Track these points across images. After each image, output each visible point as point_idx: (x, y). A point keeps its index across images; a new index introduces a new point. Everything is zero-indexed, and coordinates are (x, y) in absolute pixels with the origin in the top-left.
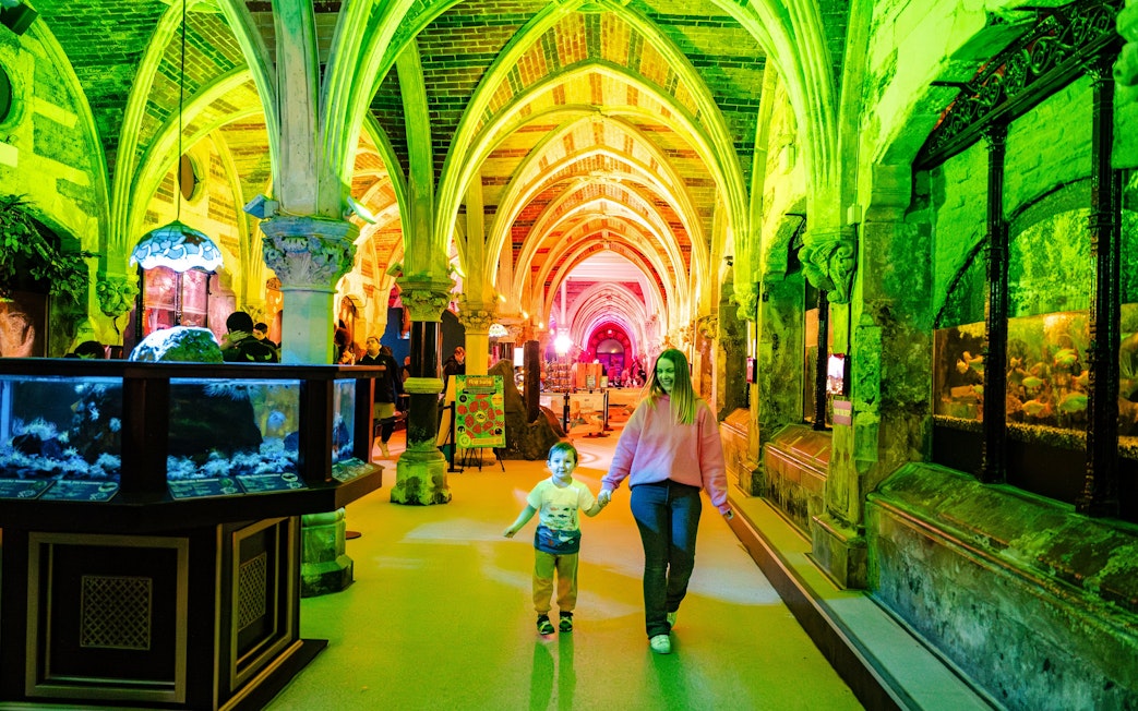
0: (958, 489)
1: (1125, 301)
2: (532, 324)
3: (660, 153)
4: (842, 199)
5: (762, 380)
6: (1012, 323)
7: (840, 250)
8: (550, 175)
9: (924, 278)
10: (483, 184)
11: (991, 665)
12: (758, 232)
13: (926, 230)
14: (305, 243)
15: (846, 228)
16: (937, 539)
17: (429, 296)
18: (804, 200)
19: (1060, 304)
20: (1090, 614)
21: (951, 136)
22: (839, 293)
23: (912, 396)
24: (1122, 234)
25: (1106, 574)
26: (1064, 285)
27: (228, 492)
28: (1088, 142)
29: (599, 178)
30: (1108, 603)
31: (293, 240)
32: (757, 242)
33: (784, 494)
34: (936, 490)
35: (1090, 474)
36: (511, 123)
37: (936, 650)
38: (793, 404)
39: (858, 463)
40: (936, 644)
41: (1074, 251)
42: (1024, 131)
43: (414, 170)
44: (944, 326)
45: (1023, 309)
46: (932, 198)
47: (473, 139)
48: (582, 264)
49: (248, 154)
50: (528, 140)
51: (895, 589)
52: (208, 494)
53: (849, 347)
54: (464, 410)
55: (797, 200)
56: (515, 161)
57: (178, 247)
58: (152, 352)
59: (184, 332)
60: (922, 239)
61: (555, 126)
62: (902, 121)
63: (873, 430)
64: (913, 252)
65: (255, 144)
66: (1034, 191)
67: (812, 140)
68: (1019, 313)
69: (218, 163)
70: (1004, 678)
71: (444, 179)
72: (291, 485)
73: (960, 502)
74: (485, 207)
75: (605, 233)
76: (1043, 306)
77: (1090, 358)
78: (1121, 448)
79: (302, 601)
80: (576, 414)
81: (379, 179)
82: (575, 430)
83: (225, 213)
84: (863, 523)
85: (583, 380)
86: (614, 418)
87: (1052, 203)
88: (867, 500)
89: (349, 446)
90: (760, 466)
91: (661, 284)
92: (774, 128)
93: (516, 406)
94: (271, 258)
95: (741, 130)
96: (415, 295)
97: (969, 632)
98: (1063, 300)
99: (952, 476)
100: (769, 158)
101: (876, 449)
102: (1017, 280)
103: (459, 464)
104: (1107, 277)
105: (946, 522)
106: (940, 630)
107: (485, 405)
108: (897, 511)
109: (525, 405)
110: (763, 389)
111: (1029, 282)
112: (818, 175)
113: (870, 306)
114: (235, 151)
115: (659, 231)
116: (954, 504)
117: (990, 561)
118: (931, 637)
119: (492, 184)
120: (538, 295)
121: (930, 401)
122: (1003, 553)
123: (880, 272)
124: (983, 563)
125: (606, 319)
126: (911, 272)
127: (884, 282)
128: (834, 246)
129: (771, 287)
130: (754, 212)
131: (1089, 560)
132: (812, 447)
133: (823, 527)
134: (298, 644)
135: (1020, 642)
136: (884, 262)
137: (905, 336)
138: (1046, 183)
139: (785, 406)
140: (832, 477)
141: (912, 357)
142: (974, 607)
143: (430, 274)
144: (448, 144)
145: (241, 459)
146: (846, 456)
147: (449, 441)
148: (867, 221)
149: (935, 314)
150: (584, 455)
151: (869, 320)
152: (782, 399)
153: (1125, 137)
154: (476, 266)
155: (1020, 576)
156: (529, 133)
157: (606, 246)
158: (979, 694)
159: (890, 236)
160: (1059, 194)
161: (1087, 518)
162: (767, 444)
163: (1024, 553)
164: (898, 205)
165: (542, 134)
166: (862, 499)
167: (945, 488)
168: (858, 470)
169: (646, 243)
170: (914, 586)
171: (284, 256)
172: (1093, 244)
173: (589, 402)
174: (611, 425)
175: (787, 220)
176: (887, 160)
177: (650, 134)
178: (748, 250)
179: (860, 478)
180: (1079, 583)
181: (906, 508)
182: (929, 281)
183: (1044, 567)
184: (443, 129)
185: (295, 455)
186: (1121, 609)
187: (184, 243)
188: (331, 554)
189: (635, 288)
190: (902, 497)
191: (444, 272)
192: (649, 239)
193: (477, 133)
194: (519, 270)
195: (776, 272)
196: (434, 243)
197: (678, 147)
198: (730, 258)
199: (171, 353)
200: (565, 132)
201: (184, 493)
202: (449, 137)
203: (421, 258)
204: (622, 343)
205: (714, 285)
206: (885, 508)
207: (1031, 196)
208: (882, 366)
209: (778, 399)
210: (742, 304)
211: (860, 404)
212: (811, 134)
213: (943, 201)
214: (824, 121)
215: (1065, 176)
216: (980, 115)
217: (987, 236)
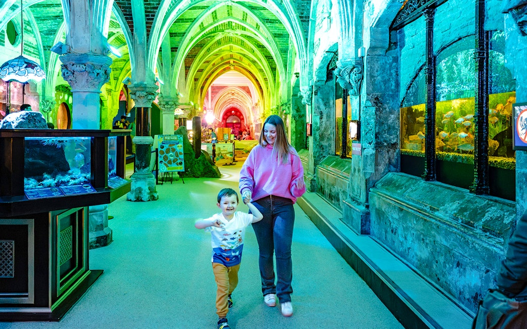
0: (414, 184)
1: (491, 93)
2: (195, 108)
3: (261, 21)
4: (355, 44)
5: (315, 134)
6: (438, 104)
7: (355, 69)
8: (205, 32)
9: (395, 83)
10: (171, 36)
11: (432, 267)
12: (312, 61)
13: (396, 60)
14: (84, 67)
15: (358, 59)
16: (405, 208)
17: (145, 94)
18: (336, 45)
19: (460, 95)
20: (478, 239)
21: (408, 14)
22: (355, 91)
23: (390, 140)
24: (489, 61)
25: (485, 220)
26: (462, 86)
27: (56, 195)
28: (473, 18)
29: (230, 33)
30: (486, 234)
31: (78, 65)
32: (311, 66)
33: (327, 191)
34: (403, 185)
35: (476, 175)
36: (185, 5)
37: (405, 261)
38: (330, 145)
39: (365, 174)
40: (405, 259)
41: (467, 70)
42: (443, 12)
43: (136, 29)
44: (405, 106)
45: (443, 97)
46: (398, 44)
47: (167, 13)
48: (219, 77)
49: (44, 20)
50: (194, 14)
51: (384, 233)
52: (45, 196)
53: (360, 117)
54: (162, 153)
55: (332, 45)
56: (187, 25)
57: (23, 69)
58: (10, 124)
59: (27, 114)
60: (394, 64)
61: (208, 7)
62: (385, 7)
63: (372, 157)
64: (390, 70)
65: (48, 15)
66: (448, 41)
67: (340, 15)
68: (442, 99)
69: (28, 25)
70: (438, 272)
71: (152, 34)
72: (88, 190)
73: (415, 190)
74: (172, 48)
75: (232, 61)
76: (452, 96)
77: (476, 120)
78: (490, 162)
79: (90, 251)
80: (219, 154)
81: (115, 34)
82: (218, 162)
83: (32, 51)
84: (368, 202)
85: (221, 136)
86: (238, 155)
87: (456, 47)
88: (370, 191)
89: (114, 171)
90: (314, 177)
91: (260, 87)
92: (319, 9)
93: (189, 150)
94: (66, 75)
95: (303, 10)
96: (138, 94)
97: (421, 251)
98: (462, 93)
99: (411, 178)
100: (317, 23)
101: (373, 166)
102: (440, 84)
103: (160, 180)
104: (482, 82)
105: (408, 200)
106: (407, 251)
107: (174, 150)
108: (384, 196)
109: (194, 150)
110: (315, 139)
111: (445, 84)
112: (344, 33)
113: (370, 97)
114: (37, 18)
115: (260, 60)
116: (412, 191)
117: (430, 217)
118: (402, 256)
119: (175, 36)
120: (198, 94)
121: (399, 142)
122: (436, 213)
123: (375, 80)
124: (428, 219)
125: (231, 105)
126: (389, 80)
127: (377, 85)
128: (352, 67)
129: (319, 88)
130: (310, 51)
131: (477, 214)
132: (341, 166)
133: (348, 205)
134: (88, 273)
135: (446, 254)
136: (376, 75)
137: (387, 111)
138: (454, 37)
139: (326, 147)
140: (352, 180)
141: (391, 121)
142: (423, 240)
143: (145, 83)
144: (154, 16)
145: (60, 178)
146: (359, 171)
147: (155, 169)
148: (368, 55)
149: (401, 100)
150: (224, 174)
151: (369, 104)
152: (325, 143)
153: (490, 16)
154: (168, 79)
155: (444, 223)
156: (194, 10)
157: (232, 68)
158: (426, 280)
159: (379, 62)
160: (460, 41)
161: (475, 195)
162: (318, 166)
163: (446, 213)
164: (382, 47)
165: (201, 11)
166: (367, 191)
167: (407, 184)
168: (365, 177)
169: (253, 66)
170: (394, 231)
171: (73, 74)
172: (476, 66)
173: (225, 148)
174: (236, 159)
175: (326, 55)
176: (377, 25)
177: (256, 11)
178: (307, 70)
179: (366, 180)
180: (472, 225)
181: (389, 194)
182: (398, 85)
183: (456, 219)
184: (151, 8)
185: (89, 175)
186: (492, 236)
187: (26, 67)
188: (101, 227)
189: (247, 90)
190: (387, 189)
191: (153, 82)
192: (254, 65)
193: (169, 10)
194: (189, 80)
195: (321, 80)
196: (147, 66)
197: (270, 18)
198: (298, 73)
199: (20, 124)
200: (212, 10)
201: (34, 196)
202: (154, 12)
203: (140, 74)
204: (240, 118)
205: (289, 88)
206: (379, 195)
207: (447, 43)
208: (376, 126)
209: (323, 144)
210: (304, 97)
211: (366, 145)
212: (340, 12)
213: (404, 46)
214: (346, 6)
215: (463, 34)
216: (422, 4)
217: (425, 62)
